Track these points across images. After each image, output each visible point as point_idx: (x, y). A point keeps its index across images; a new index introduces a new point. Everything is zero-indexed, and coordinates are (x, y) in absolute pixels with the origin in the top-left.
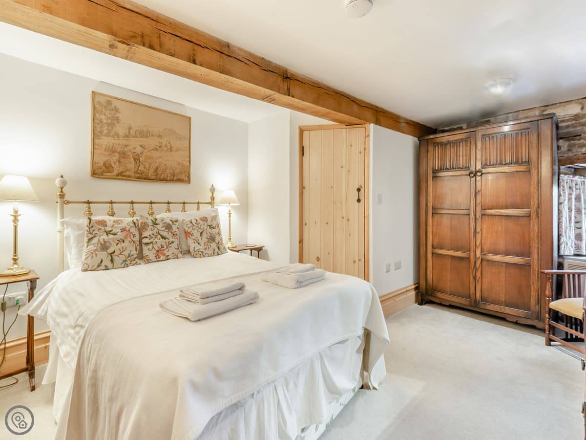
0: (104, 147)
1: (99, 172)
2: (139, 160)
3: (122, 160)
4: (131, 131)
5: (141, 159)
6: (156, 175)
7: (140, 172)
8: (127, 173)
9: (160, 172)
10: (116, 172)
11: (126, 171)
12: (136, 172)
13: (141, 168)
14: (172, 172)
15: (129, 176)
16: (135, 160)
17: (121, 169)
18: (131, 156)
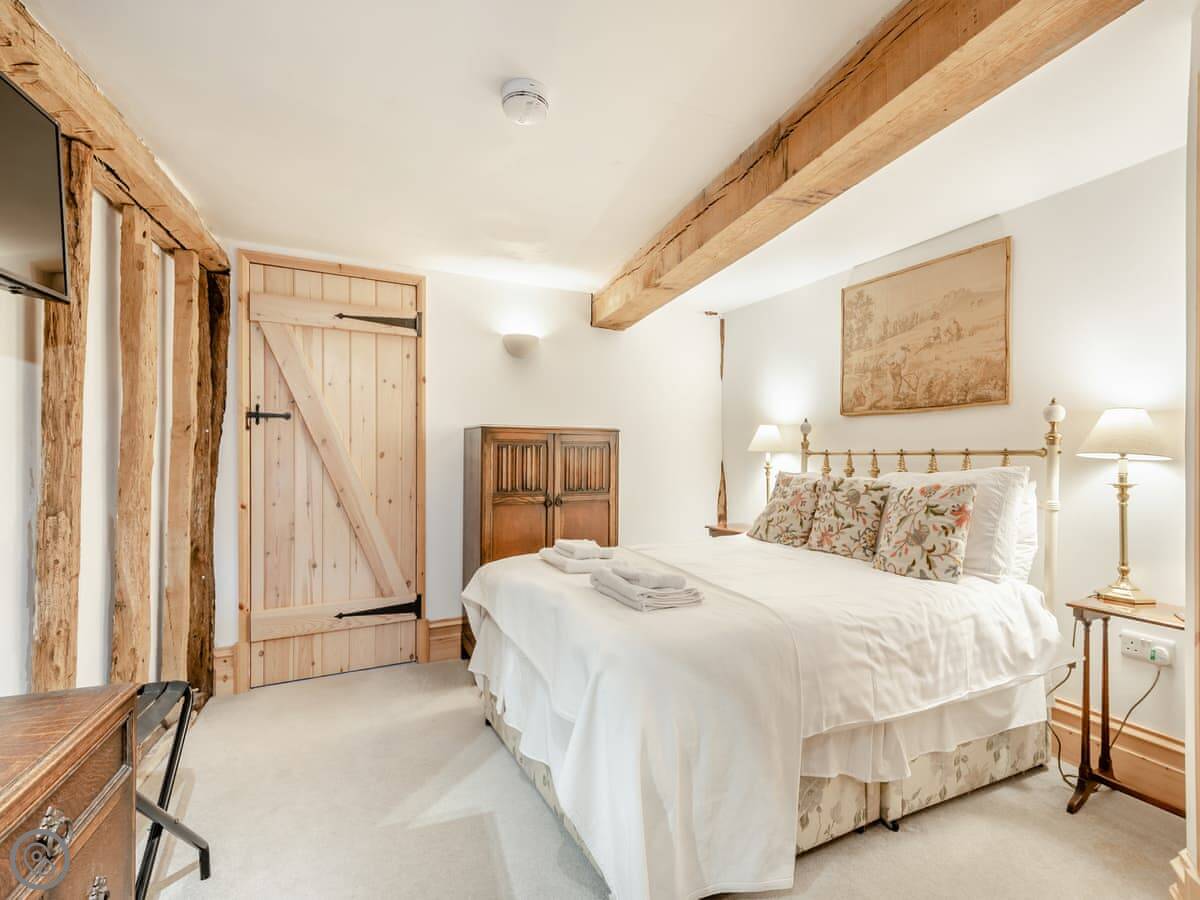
0: (854, 368)
1: (850, 408)
2: (900, 374)
3: (876, 382)
4: (888, 327)
5: (903, 372)
6: (930, 397)
7: (902, 397)
8: (883, 403)
9: (935, 390)
10: (868, 403)
11: (881, 399)
12: (896, 398)
13: (904, 389)
14: (961, 383)
15: (886, 407)
16: (894, 376)
17: (875, 398)
18: (888, 372)
